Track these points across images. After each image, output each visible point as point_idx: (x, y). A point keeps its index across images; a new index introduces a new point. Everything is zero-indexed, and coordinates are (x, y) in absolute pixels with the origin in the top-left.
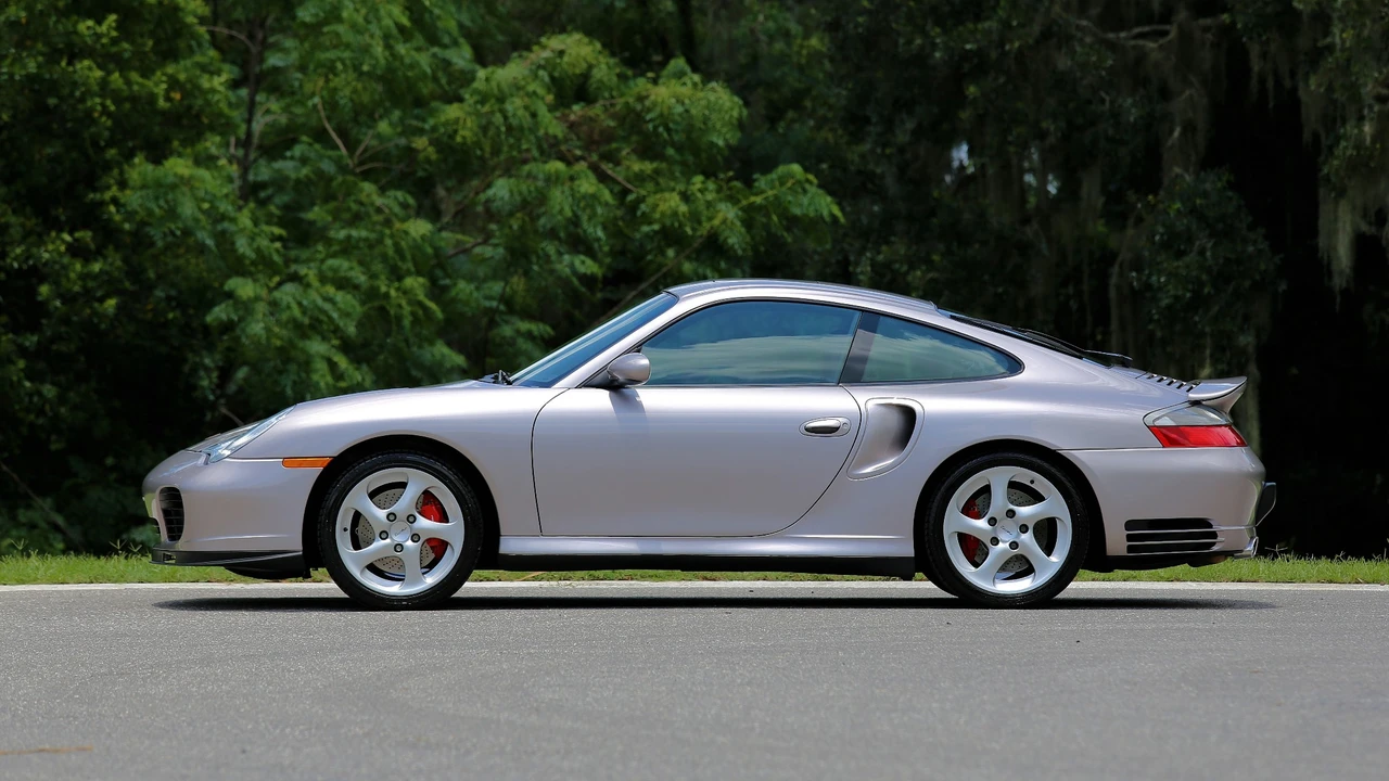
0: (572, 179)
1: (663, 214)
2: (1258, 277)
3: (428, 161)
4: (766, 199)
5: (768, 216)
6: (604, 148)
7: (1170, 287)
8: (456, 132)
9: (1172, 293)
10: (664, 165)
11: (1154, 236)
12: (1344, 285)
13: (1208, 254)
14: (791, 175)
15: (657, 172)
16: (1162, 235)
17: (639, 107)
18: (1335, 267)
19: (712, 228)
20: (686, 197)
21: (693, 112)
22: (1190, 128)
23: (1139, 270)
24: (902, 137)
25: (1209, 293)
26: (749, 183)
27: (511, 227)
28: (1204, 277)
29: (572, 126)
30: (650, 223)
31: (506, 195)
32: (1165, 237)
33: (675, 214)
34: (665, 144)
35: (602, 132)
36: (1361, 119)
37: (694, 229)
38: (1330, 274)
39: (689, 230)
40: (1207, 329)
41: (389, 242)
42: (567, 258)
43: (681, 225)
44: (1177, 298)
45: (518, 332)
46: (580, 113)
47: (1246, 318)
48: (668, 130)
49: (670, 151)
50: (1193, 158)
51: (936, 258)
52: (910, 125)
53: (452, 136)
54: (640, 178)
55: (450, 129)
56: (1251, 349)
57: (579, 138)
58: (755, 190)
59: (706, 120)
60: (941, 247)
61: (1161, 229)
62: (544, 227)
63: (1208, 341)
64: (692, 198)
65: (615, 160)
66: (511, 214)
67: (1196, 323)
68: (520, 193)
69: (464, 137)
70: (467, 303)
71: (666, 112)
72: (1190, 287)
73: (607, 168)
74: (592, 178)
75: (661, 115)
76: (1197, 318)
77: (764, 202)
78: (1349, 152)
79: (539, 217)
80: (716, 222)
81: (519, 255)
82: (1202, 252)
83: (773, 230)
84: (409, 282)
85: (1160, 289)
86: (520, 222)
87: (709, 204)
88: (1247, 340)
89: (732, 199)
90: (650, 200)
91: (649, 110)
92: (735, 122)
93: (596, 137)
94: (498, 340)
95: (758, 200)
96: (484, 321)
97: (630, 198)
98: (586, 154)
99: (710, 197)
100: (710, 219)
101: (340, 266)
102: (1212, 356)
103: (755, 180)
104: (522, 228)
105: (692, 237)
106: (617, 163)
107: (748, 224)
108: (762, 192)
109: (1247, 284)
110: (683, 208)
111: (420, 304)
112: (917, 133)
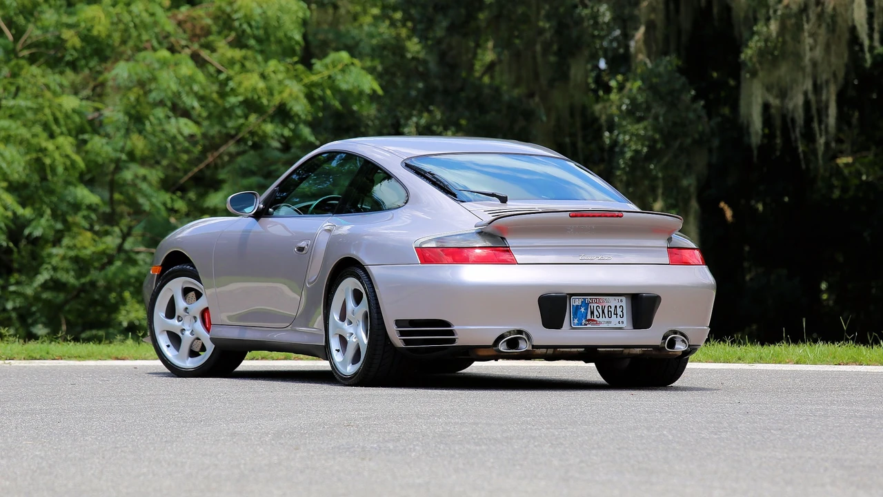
0: (176, 64)
1: (246, 89)
2: (696, 136)
3: (75, 48)
4: (322, 78)
5: (323, 90)
6: (203, 40)
7: (632, 143)
8: (92, 26)
9: (634, 147)
10: (249, 53)
11: (621, 106)
12: (759, 142)
13: (661, 119)
14: (340, 61)
15: (245, 58)
16: (627, 105)
17: (228, 9)
18: (752, 130)
19: (282, 99)
20: (263, 76)
21: (270, 13)
22: (651, 26)
23: (611, 131)
24: (439, 32)
25: (661, 148)
26: (309, 66)
27: (129, 99)
28: (657, 136)
29: (180, 24)
30: (236, 96)
31: (125, 75)
32: (630, 107)
33: (254, 90)
34: (249, 37)
35: (202, 28)
36: (768, 19)
37: (268, 101)
38: (749, 134)
39: (265, 101)
40: (660, 175)
41: (47, 111)
42: (173, 120)
43: (259, 98)
44: (637, 152)
45: (136, 176)
46: (186, 14)
47: (689, 166)
48: (250, 26)
49: (252, 42)
50: (654, 48)
51: (463, 122)
52: (445, 24)
53: (89, 30)
54: (232, 63)
55: (89, 25)
56: (692, 189)
57: (185, 32)
58: (313, 72)
59: (278, 19)
60: (467, 114)
61: (627, 101)
62: (154, 99)
63: (660, 184)
64: (269, 78)
65: (211, 48)
66: (129, 89)
67: (652, 170)
68: (136, 74)
69: (99, 31)
70: (98, 154)
71: (248, 13)
72: (647, 143)
73: (205, 54)
74: (191, 64)
75: (246, 16)
76: (652, 166)
77: (320, 81)
78: (759, 44)
79: (150, 91)
80: (285, 95)
81: (136, 119)
82: (656, 118)
83: (328, 100)
84: (61, 140)
85: (624, 145)
86: (136, 95)
87: (280, 82)
88: (689, 182)
89: (297, 78)
90: (237, 79)
91: (236, 12)
92: (300, 20)
93: (198, 31)
94: (121, 182)
95: (315, 78)
96: (112, 166)
97: (222, 77)
98: (189, 44)
99: (280, 76)
100: (281, 93)
101: (10, 126)
102: (663, 194)
103: (313, 64)
104: (137, 100)
105: (268, 106)
106: (213, 50)
107: (310, 97)
108: (320, 73)
109: (689, 141)
110: (261, 85)
111: (67, 156)
112: (451, 29)
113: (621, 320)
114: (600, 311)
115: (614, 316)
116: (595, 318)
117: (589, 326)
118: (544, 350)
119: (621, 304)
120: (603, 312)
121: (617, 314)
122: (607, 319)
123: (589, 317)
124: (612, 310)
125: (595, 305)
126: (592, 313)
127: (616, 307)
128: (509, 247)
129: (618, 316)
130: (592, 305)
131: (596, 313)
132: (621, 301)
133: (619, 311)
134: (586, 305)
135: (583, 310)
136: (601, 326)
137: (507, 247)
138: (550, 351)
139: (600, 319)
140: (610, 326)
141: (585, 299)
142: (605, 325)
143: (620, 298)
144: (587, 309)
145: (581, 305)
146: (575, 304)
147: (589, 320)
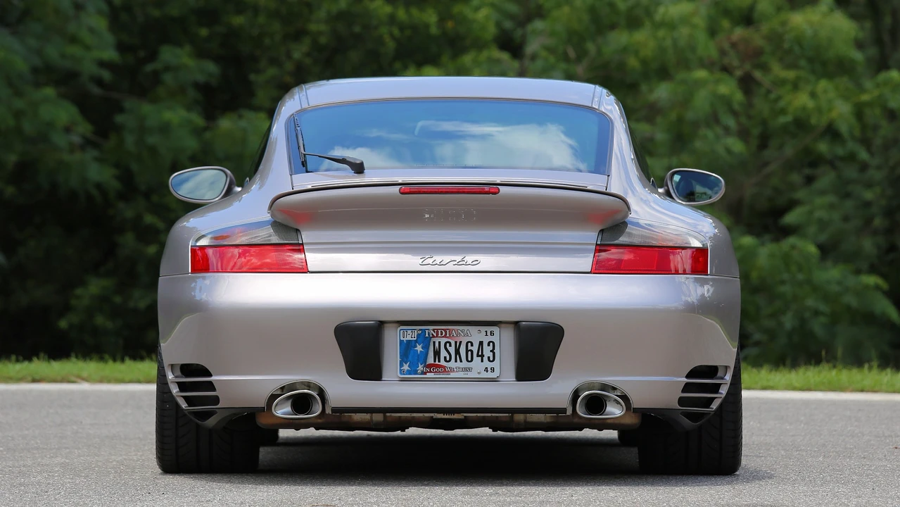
1: (795, 109)
4: (872, 97)
10: (802, 73)
14: (891, 79)
15: (798, 78)
17: (780, 30)
19: (830, 119)
21: (821, 35)
26: (859, 85)
27: (670, 118)
29: (733, 44)
30: (786, 115)
33: (804, 109)
34: (799, 57)
35: (754, 49)
37: (817, 120)
39: (814, 120)
42: (722, 139)
43: (808, 117)
46: (740, 35)
48: (801, 47)
49: (804, 63)
54: (783, 82)
58: (863, 91)
59: (831, 40)
64: (818, 97)
65: (764, 68)
71: (800, 34)
73: (757, 74)
77: (871, 100)
80: (834, 114)
87: (830, 101)
89: (845, 98)
90: (787, 98)
91: (788, 33)
93: (750, 52)
95: (865, 97)
97: (773, 96)
98: (741, 65)
99: (830, 96)
100: (829, 111)
103: (863, 83)
105: (817, 125)
106: (766, 70)
108: (869, 92)
110: (811, 103)
113: (490, 365)
114: (452, 350)
115: (477, 360)
116: (443, 363)
117: (429, 375)
118: (366, 417)
119: (490, 338)
120: (457, 352)
121: (482, 356)
122: (465, 364)
123: (431, 360)
124: (475, 349)
125: (443, 341)
126: (437, 354)
127: (481, 343)
128: (302, 244)
129: (485, 359)
130: (437, 341)
131: (443, 353)
132: (492, 334)
133: (487, 351)
134: (425, 340)
135: (419, 348)
136: (452, 375)
137: (299, 244)
138: (378, 417)
139: (452, 364)
140: (470, 375)
141: (424, 331)
142: (461, 375)
143: (489, 329)
144: (426, 348)
145: (416, 341)
146: (405, 339)
147: (430, 366)
